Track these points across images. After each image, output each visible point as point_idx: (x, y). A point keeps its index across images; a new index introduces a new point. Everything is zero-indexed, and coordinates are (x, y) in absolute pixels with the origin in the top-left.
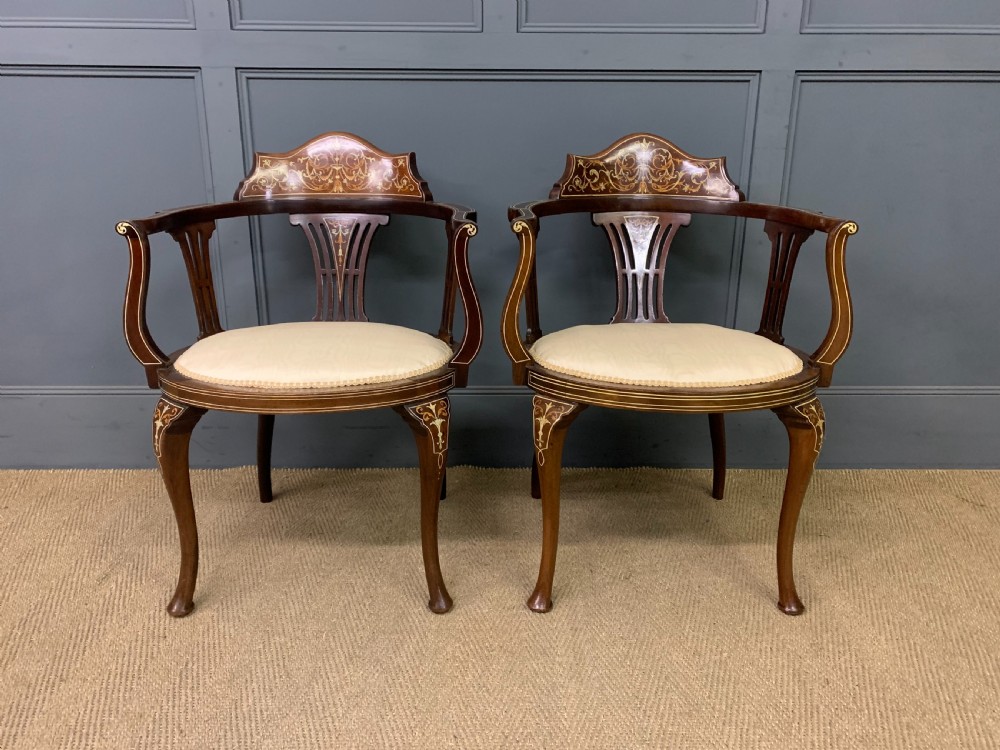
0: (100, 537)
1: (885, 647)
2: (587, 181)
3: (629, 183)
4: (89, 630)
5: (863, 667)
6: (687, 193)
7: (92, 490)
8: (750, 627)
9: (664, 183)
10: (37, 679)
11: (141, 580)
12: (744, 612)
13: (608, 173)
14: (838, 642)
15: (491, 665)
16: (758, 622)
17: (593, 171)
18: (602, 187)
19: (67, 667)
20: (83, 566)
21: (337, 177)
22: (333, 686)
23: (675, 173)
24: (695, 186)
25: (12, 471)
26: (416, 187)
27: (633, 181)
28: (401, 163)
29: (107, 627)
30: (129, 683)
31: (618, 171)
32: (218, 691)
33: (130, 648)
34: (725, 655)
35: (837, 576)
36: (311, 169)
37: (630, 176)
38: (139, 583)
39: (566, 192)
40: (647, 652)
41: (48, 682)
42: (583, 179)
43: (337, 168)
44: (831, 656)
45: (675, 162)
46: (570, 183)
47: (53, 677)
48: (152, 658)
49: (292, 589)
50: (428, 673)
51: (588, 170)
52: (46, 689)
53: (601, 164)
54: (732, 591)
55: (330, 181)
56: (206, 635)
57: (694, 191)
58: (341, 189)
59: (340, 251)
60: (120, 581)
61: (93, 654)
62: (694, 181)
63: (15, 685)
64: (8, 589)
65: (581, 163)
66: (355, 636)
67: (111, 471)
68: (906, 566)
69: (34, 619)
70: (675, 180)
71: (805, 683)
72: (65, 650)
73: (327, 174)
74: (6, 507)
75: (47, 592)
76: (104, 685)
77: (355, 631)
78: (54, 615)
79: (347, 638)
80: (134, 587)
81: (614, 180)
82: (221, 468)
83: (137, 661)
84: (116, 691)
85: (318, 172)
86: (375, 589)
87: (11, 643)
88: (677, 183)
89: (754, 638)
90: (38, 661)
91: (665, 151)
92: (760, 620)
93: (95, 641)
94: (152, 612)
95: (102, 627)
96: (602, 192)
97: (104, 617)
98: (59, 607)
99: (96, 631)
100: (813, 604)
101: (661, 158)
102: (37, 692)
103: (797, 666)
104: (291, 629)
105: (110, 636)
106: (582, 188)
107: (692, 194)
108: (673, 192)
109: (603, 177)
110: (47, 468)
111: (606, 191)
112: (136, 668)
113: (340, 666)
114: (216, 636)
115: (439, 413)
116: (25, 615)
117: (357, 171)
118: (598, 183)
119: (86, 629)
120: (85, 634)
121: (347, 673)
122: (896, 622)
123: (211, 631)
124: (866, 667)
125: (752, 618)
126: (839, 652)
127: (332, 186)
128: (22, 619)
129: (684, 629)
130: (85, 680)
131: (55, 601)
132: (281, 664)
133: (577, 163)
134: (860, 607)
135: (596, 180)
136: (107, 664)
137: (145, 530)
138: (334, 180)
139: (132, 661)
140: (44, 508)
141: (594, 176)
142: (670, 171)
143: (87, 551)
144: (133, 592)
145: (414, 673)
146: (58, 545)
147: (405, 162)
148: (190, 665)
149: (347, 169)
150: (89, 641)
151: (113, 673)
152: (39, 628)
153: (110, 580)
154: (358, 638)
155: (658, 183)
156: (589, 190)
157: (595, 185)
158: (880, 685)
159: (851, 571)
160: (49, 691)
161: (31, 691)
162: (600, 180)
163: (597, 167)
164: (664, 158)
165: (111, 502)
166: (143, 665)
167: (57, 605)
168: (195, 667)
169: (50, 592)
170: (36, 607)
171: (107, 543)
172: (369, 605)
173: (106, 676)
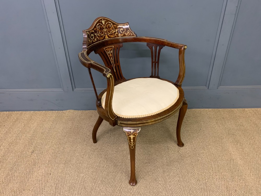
0: (30, 136)
1: (252, 177)
4: (30, 172)
5: (246, 185)
7: (27, 119)
8: (213, 170)
10: (17, 190)
11: (43, 153)
12: (211, 164)
14: (239, 175)
15: (141, 184)
16: (216, 168)
19: (24, 185)
20: (27, 148)
22: (97, 192)
25: (5, 112)
29: (35, 170)
30: (42, 191)
32: (66, 194)
33: (41, 179)
34: (207, 180)
35: (238, 150)
38: (42, 154)
40: (184, 179)
41: (20, 191)
44: (237, 181)
47: (21, 189)
48: (48, 182)
49: (85, 156)
50: (124, 188)
52: (20, 193)
54: (208, 156)
56: (62, 174)
60: (37, 153)
61: (31, 181)
63: (11, 192)
64: (7, 156)
66: (102, 173)
67: (32, 112)
68: (258, 146)
69: (15, 167)
71: (229, 191)
72: (24, 179)
74: (4, 126)
75: (17, 157)
76: (35, 192)
77: (103, 172)
78: (20, 166)
79: (101, 174)
80: (41, 156)
82: (62, 110)
83: (44, 183)
84: (38, 194)
86: (107, 156)
87: (9, 177)
89: (214, 174)
90: (17, 183)
92: (216, 167)
93: (31, 175)
94: (46, 165)
95: (33, 170)
97: (33, 167)
98: (21, 163)
99: (32, 172)
100: (231, 161)
102: (17, 194)
103: (227, 185)
104: (85, 171)
105: (36, 174)
110: (14, 111)
112: (43, 186)
113: (99, 185)
114: (65, 174)
116: (12, 166)
119: (29, 171)
120: (29, 173)
121: (101, 187)
122: (255, 167)
123: (63, 171)
124: (247, 185)
125: (214, 166)
126: (239, 180)
128: (11, 167)
129: (195, 171)
130: (30, 190)
131: (20, 160)
132: (83, 184)
134: (245, 162)
136: (35, 184)
137: (43, 134)
139: (42, 183)
140: (15, 126)
143: (27, 142)
144: (41, 157)
145: (119, 187)
146: (19, 140)
148: (58, 184)
150: (30, 175)
151: (37, 188)
152: (16, 171)
153: (34, 153)
154: (104, 174)
158: (251, 192)
159: (242, 148)
160: (20, 194)
161: (15, 194)
165: (33, 123)
166: (45, 185)
167: (20, 162)
168: (59, 185)
169: (18, 157)
170: (15, 163)
171: (33, 139)
172: (106, 162)
173: (35, 188)
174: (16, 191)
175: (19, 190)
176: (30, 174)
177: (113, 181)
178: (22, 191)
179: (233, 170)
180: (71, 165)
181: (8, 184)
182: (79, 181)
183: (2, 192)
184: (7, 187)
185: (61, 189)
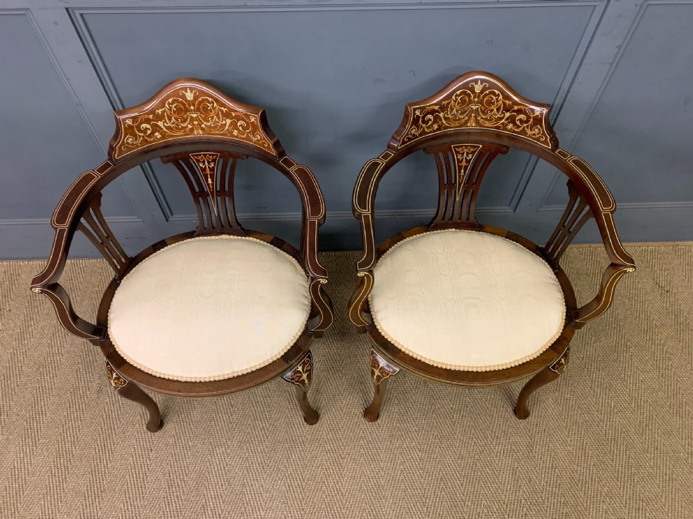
1: (569, 447)
2: (422, 127)
3: (460, 119)
6: (510, 131)
8: (494, 430)
9: (490, 120)
12: (493, 416)
13: (441, 115)
14: (543, 443)
15: (343, 471)
16: (500, 425)
17: (430, 116)
18: (436, 127)
19: (101, 479)
21: (196, 123)
23: (502, 113)
24: (518, 127)
26: (269, 145)
27: (464, 118)
28: (253, 120)
29: (115, 441)
30: (140, 493)
31: (451, 112)
33: (133, 461)
34: (477, 456)
36: (170, 119)
37: (461, 114)
39: (404, 142)
40: (432, 456)
41: (94, 494)
42: (418, 127)
43: (194, 116)
44: (536, 456)
45: (504, 103)
46: (407, 134)
47: (96, 489)
48: (148, 469)
51: (423, 118)
52: (95, 499)
53: (437, 108)
55: (190, 126)
56: (175, 448)
57: (516, 130)
58: (201, 132)
59: (209, 179)
61: (113, 468)
62: (518, 123)
64: (42, 403)
65: (418, 113)
66: (263, 445)
68: (600, 364)
69: (68, 434)
70: (502, 119)
71: (518, 481)
72: (96, 464)
73: (185, 121)
75: (68, 406)
76: (127, 496)
78: (79, 430)
79: (259, 448)
81: (446, 119)
83: (140, 473)
84: (135, 500)
85: (177, 119)
88: (503, 120)
89: (495, 440)
90: (83, 475)
91: (497, 92)
92: (502, 423)
93: (111, 455)
95: (112, 442)
96: (434, 131)
97: (110, 432)
98: (80, 422)
99: (109, 446)
101: (492, 99)
102: (91, 502)
103: (516, 467)
105: (119, 450)
106: (417, 134)
107: (514, 132)
108: (498, 128)
109: (437, 119)
111: (438, 130)
112: (142, 479)
113: (257, 474)
114: (182, 449)
115: (305, 369)
116: (61, 431)
117: (212, 118)
118: (432, 125)
119: (103, 444)
120: (103, 448)
121: (262, 480)
122: (581, 421)
123: (177, 443)
125: (497, 422)
126: (542, 453)
127: (192, 130)
128: (61, 434)
129: (455, 433)
130: (114, 490)
131: (75, 415)
133: (414, 114)
134: (563, 409)
135: (430, 123)
136: (124, 476)
138: (193, 125)
141: (430, 120)
142: (498, 110)
143: (80, 361)
145: (300, 479)
146: (59, 354)
147: (256, 120)
148: (171, 475)
149: (203, 116)
151: (129, 485)
154: (265, 448)
155: (486, 119)
156: (424, 133)
157: (428, 128)
158: (559, 482)
162: (433, 123)
163: (433, 112)
164: (494, 98)
166: (145, 477)
167: (78, 420)
168: (175, 477)
169: (70, 406)
172: (268, 415)
173: (126, 486)
174: (86, 493)
175: (93, 491)
176: (107, 452)
177: (287, 464)
178: (100, 493)
179: (535, 430)
180: (192, 425)
181: (65, 478)
182: (216, 467)
183: (58, 499)
184: (65, 485)
185: (180, 487)
